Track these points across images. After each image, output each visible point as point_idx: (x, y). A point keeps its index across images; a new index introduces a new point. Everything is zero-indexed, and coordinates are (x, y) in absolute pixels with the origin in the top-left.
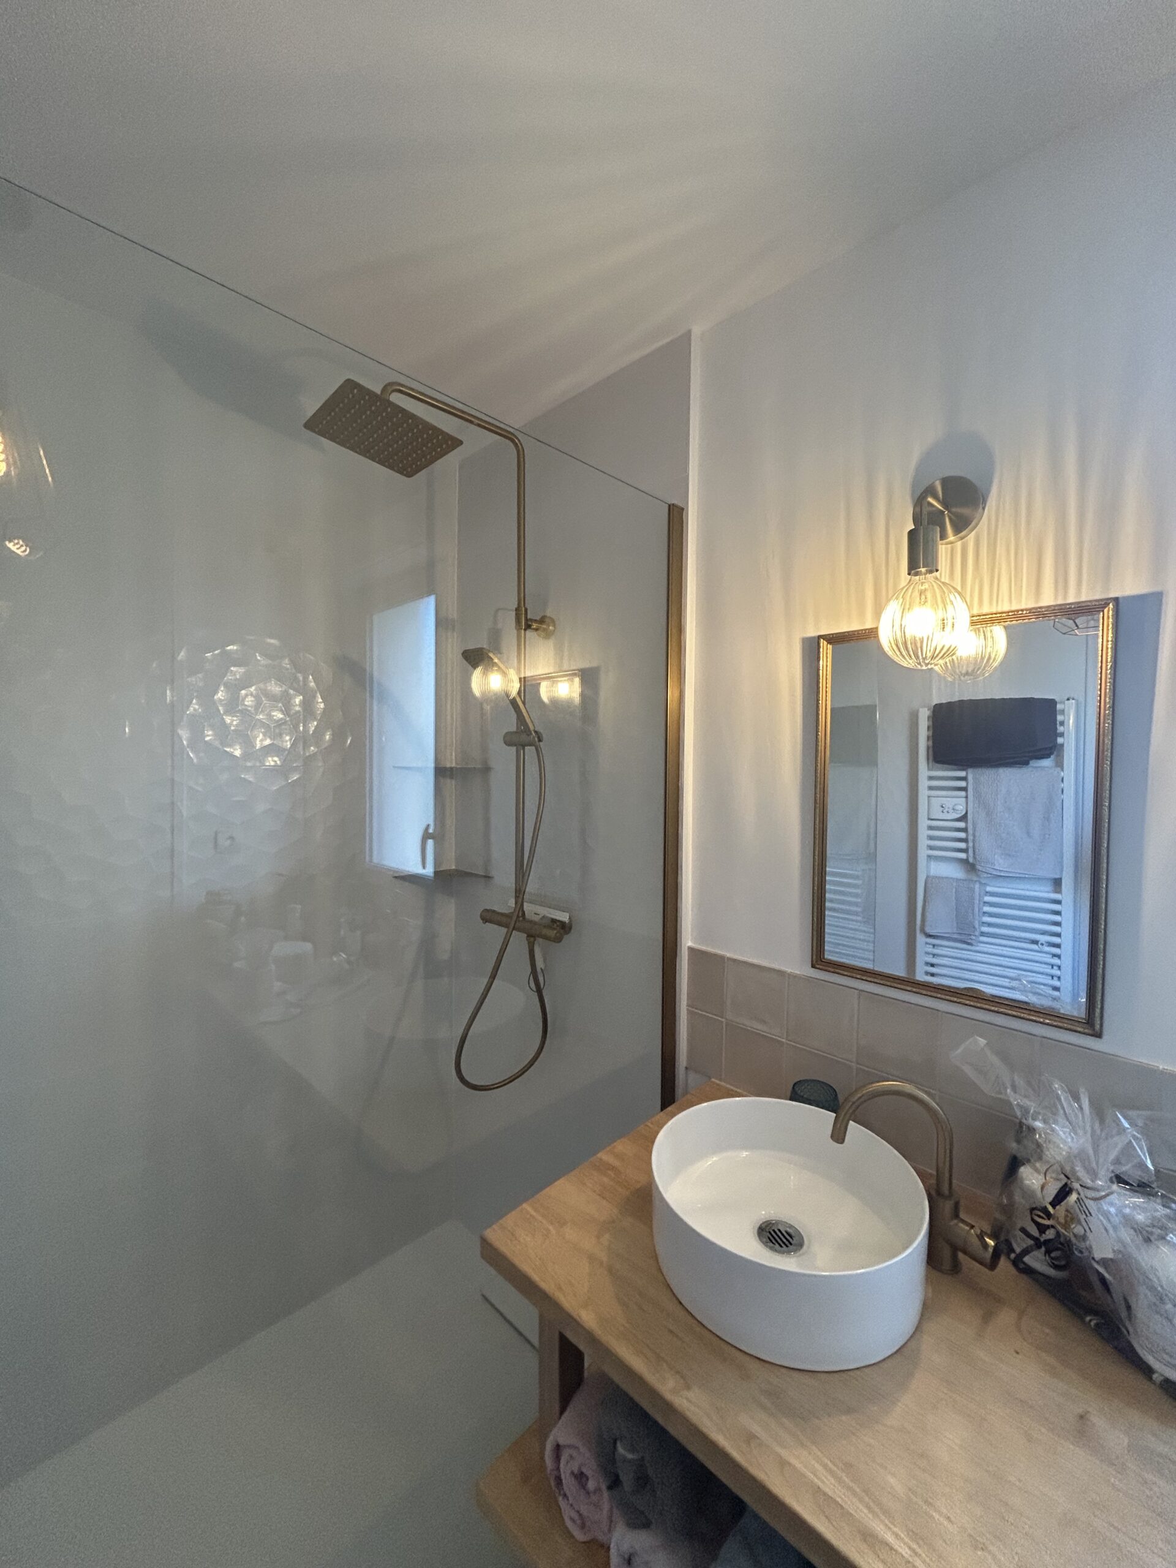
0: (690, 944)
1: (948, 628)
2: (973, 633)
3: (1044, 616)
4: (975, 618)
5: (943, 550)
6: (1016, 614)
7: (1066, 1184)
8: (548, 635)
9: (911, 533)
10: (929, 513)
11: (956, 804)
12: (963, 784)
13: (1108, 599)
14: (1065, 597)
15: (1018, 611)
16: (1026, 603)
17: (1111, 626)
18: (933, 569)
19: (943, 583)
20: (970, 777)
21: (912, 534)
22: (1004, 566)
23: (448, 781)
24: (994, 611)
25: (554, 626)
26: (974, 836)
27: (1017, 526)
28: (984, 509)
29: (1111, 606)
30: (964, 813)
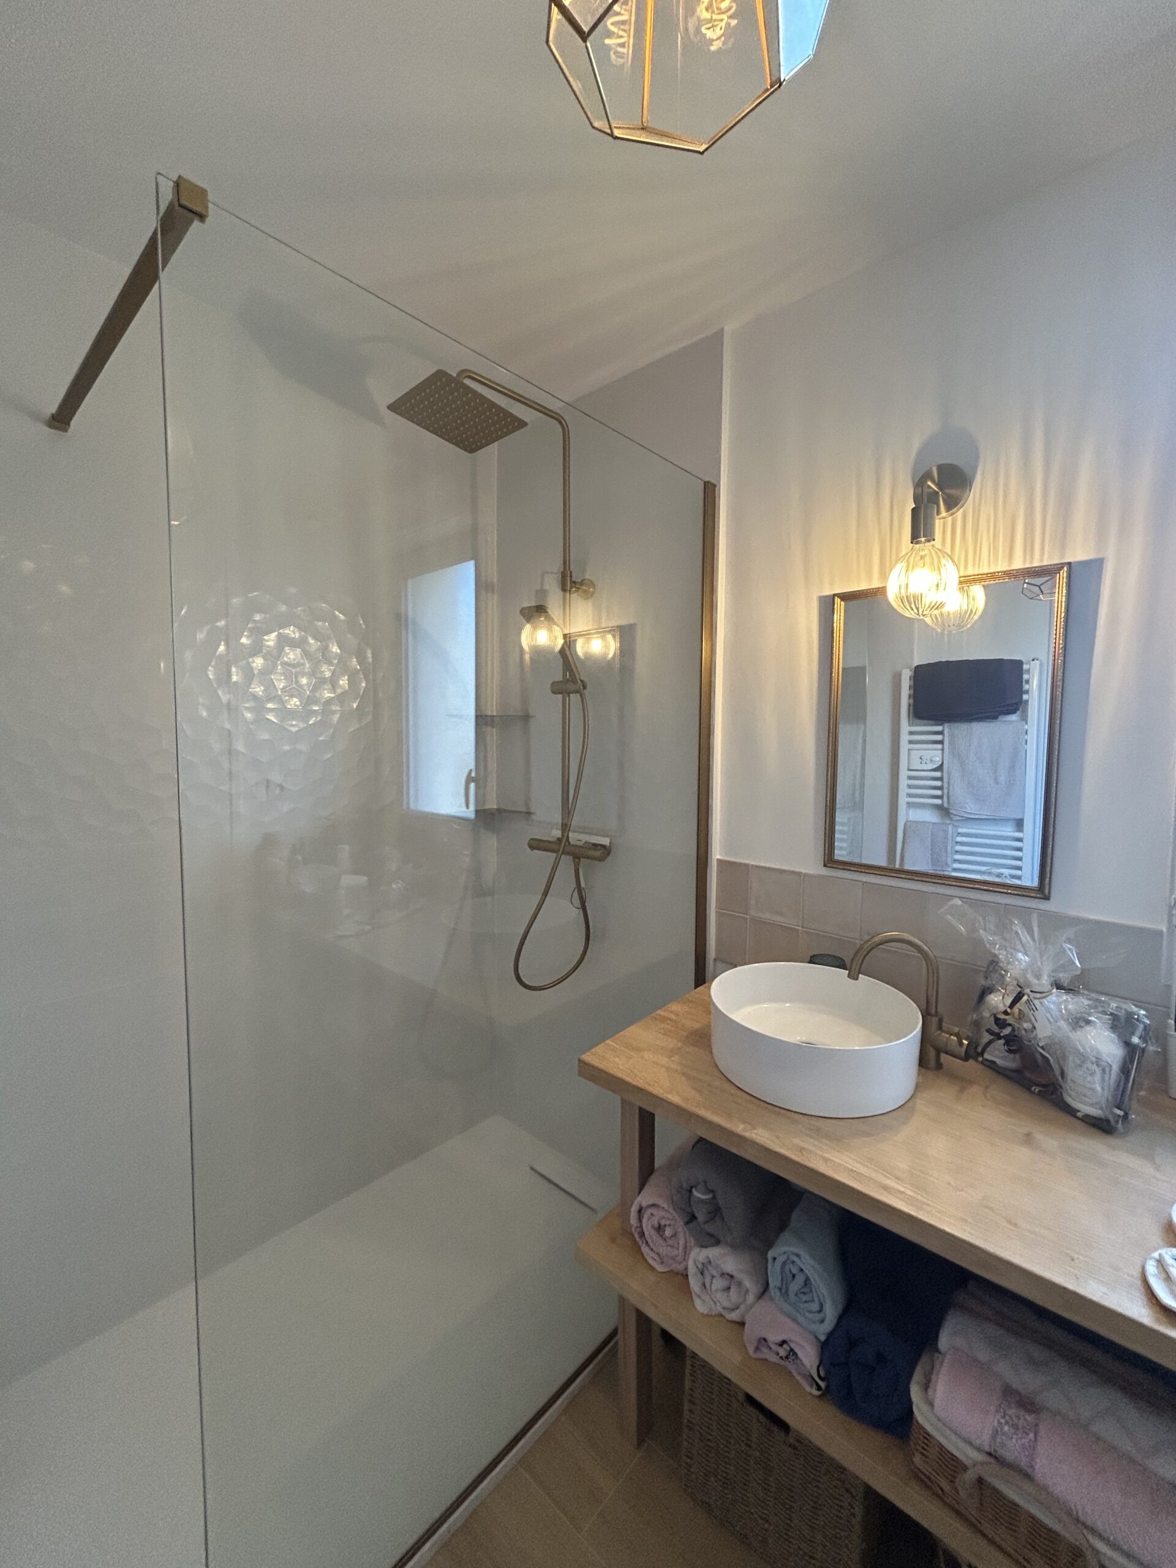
0: (718, 857)
1: (941, 588)
2: (958, 592)
3: (1016, 577)
4: (962, 579)
5: (938, 524)
6: (993, 575)
7: (1020, 992)
8: (587, 595)
9: (913, 510)
10: (929, 494)
11: (933, 755)
12: (939, 737)
13: (1063, 564)
14: (1031, 562)
15: (995, 573)
16: (1002, 566)
17: (1064, 584)
18: (930, 538)
19: (938, 549)
20: (946, 732)
21: (915, 511)
22: (985, 539)
23: (489, 729)
24: (976, 573)
25: (594, 589)
26: (949, 783)
27: (996, 503)
28: (970, 491)
29: (1065, 569)
30: (940, 763)
